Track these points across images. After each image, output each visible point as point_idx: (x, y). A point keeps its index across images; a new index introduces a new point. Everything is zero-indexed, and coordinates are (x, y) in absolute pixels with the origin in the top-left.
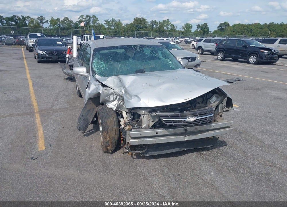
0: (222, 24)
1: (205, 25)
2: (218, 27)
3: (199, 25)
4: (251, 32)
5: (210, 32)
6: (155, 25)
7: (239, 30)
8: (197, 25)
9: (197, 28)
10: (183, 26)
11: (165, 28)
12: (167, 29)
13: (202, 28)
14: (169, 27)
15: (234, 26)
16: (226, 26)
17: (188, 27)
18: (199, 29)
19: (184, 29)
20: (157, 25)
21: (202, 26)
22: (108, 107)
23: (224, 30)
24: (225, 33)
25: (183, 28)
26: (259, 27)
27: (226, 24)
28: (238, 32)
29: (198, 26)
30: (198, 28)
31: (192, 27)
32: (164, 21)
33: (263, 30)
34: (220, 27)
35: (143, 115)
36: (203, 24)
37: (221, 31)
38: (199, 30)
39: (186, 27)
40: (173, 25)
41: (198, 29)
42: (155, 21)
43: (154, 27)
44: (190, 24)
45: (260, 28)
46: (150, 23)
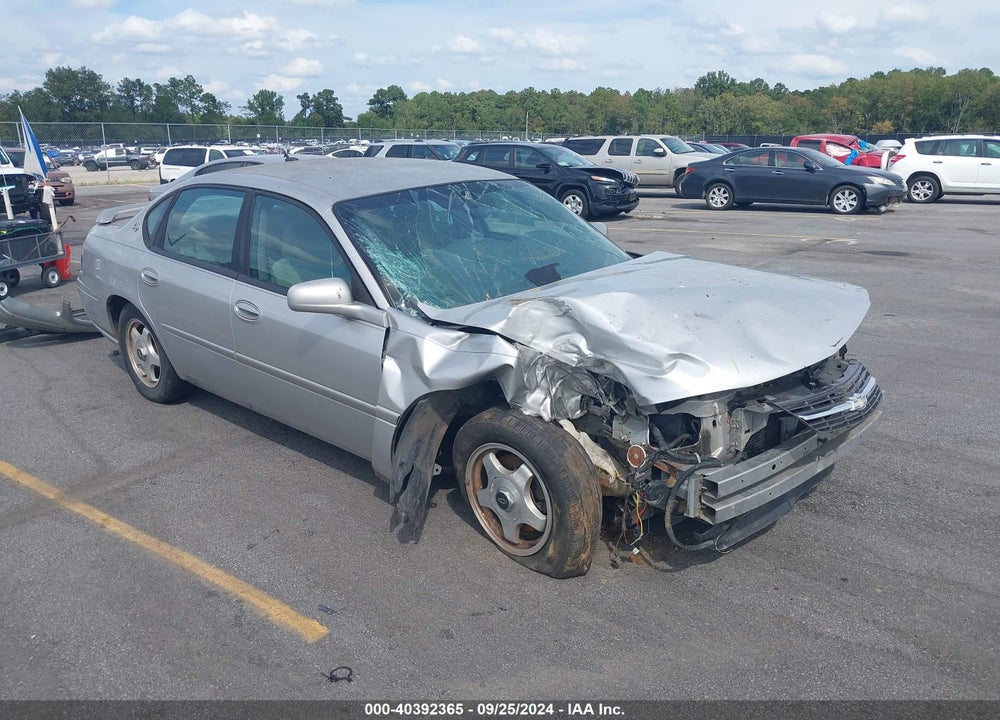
0: (380, 92)
1: (328, 95)
2: (372, 102)
3: (305, 96)
4: (474, 119)
5: (347, 118)
6: (140, 95)
7: (438, 114)
8: (299, 97)
9: (301, 108)
10: (249, 102)
11: (183, 109)
12: (192, 110)
13: (318, 106)
14: (197, 103)
15: (421, 98)
16: (394, 99)
17: (267, 102)
18: (308, 110)
19: (256, 111)
20: (147, 98)
21: (316, 99)
22: (527, 413)
23: (391, 113)
24: (397, 124)
25: (251, 107)
26: (493, 103)
27: (396, 93)
28: (438, 120)
29: (304, 98)
30: (305, 108)
31: (280, 102)
32: (174, 82)
33: (509, 111)
34: (378, 102)
35: (713, 419)
36: (319, 94)
37: (382, 116)
38: (307, 115)
39: (261, 105)
40: (210, 98)
41: (303, 112)
42: (138, 80)
43: (139, 103)
44: (273, 94)
45: (497, 106)
46: (119, 90)
